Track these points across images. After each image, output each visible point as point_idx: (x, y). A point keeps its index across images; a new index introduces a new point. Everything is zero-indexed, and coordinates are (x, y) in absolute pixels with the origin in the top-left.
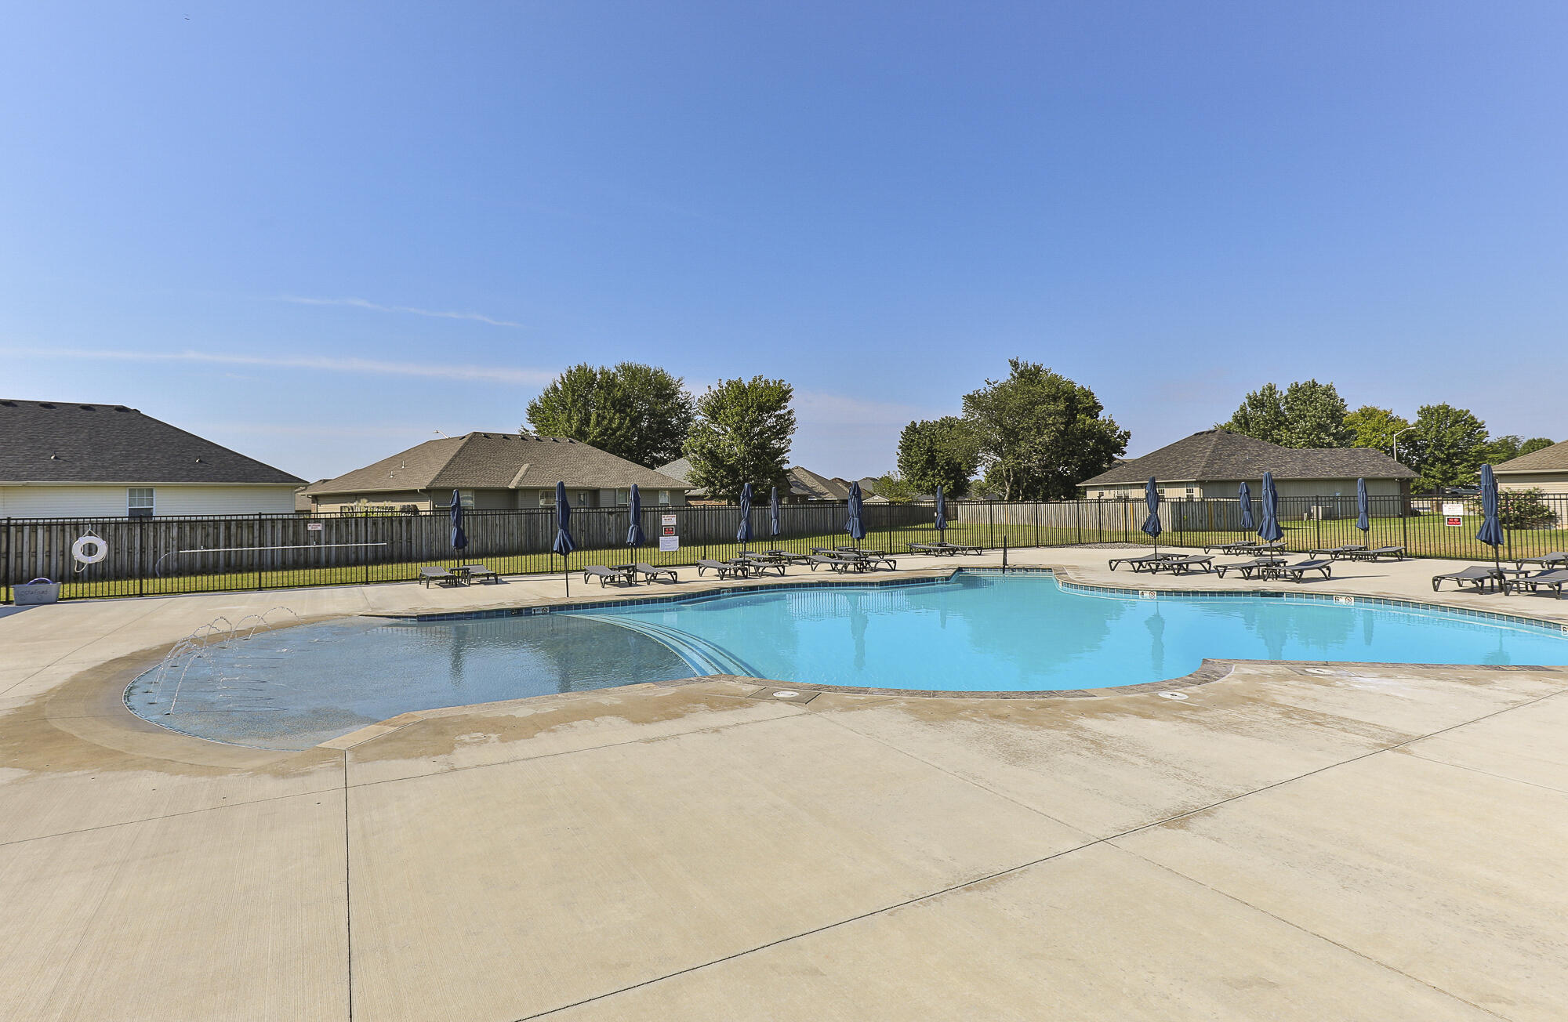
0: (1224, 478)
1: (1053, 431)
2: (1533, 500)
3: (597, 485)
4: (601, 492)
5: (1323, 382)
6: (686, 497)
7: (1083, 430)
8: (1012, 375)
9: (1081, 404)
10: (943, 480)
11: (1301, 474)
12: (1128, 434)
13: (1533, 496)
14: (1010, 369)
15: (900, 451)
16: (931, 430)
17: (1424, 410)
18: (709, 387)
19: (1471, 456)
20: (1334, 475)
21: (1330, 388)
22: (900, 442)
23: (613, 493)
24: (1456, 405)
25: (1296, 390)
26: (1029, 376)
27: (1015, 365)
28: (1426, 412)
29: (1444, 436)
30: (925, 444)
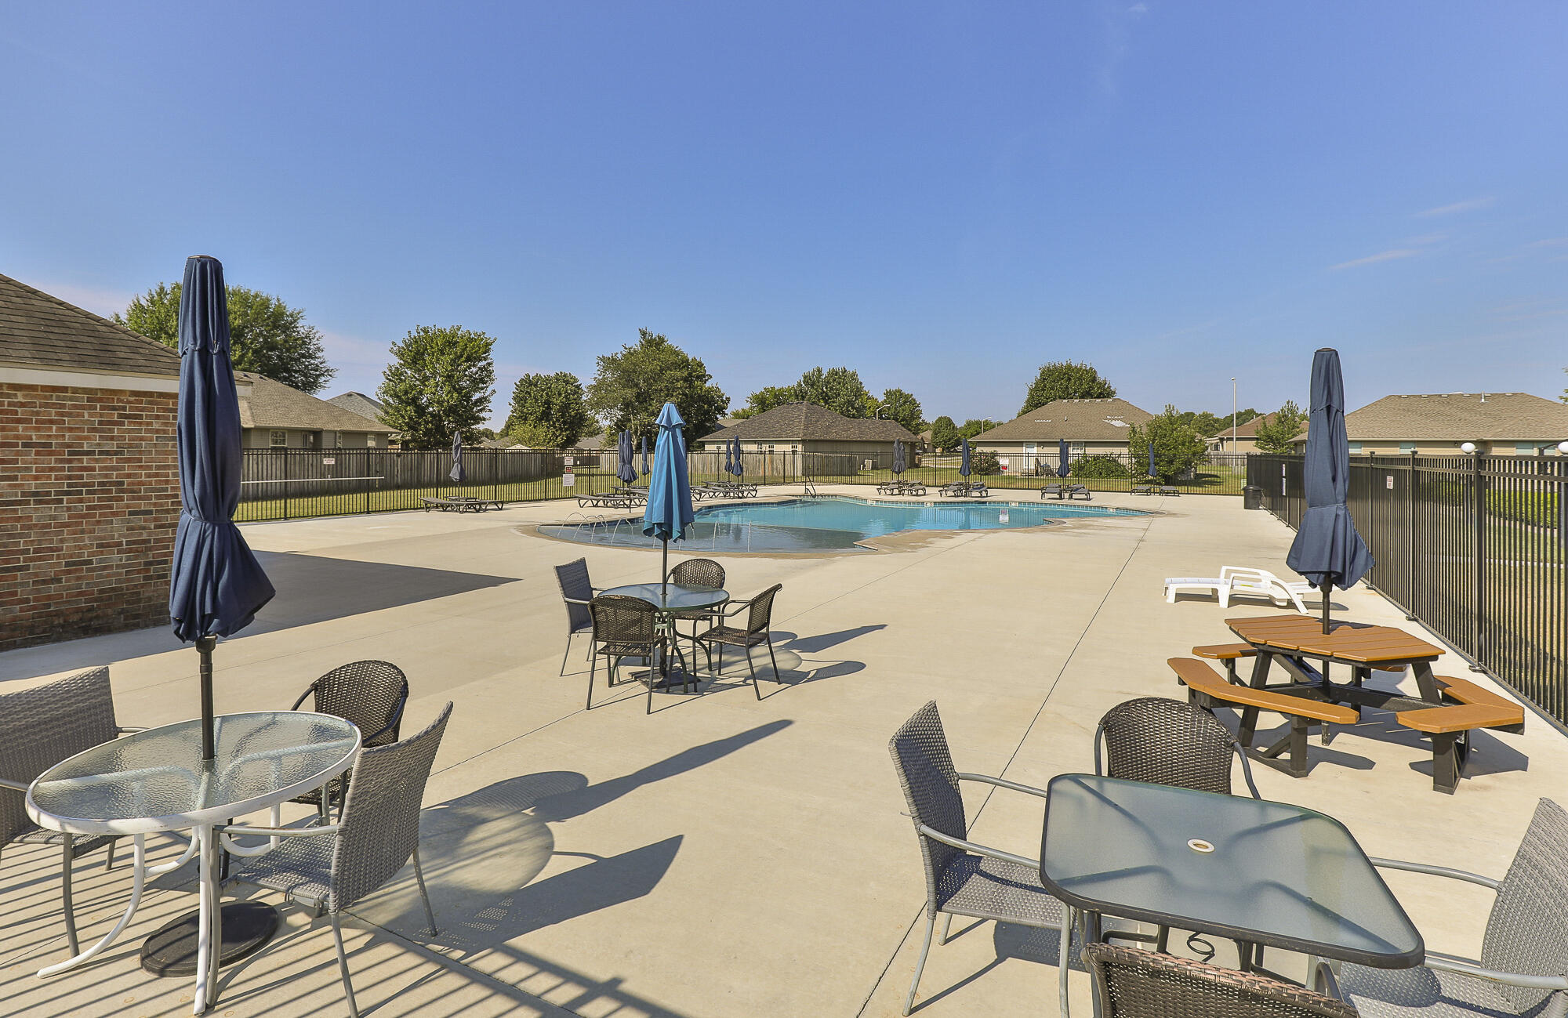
0: (817, 438)
1: (679, 394)
2: (993, 457)
3: (317, 426)
4: (324, 434)
5: (850, 370)
6: (390, 441)
7: (699, 396)
8: (641, 342)
9: (695, 372)
10: (557, 431)
11: (860, 437)
12: (728, 399)
13: (994, 455)
14: (639, 336)
15: (512, 402)
16: (547, 384)
17: (887, 392)
18: (409, 332)
19: (912, 427)
20: (877, 438)
21: (854, 374)
22: (514, 393)
23: (333, 435)
24: (906, 391)
25: (834, 373)
26: (654, 344)
27: (644, 334)
28: (888, 394)
29: (899, 412)
30: (541, 396)
